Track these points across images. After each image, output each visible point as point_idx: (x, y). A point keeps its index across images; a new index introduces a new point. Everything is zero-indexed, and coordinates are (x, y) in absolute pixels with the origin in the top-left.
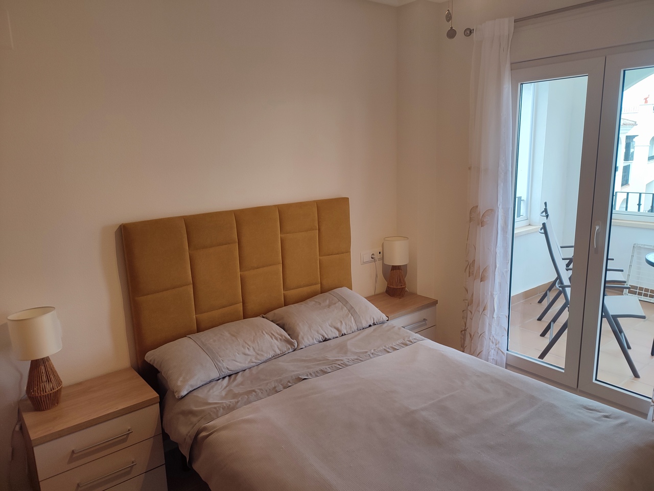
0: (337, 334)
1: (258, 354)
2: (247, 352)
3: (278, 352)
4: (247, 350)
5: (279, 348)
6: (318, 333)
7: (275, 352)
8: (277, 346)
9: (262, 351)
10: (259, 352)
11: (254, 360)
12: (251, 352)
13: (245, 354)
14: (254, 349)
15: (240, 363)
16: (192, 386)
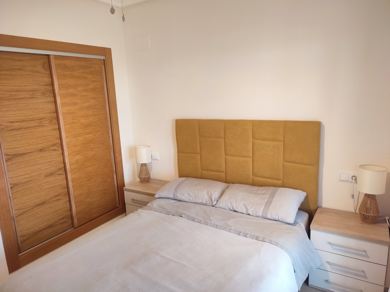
0: (244, 212)
1: (195, 198)
2: (191, 194)
3: (204, 202)
4: (191, 193)
5: (206, 200)
6: (231, 204)
7: (203, 201)
8: (206, 199)
9: (197, 197)
10: (196, 197)
11: (191, 200)
12: (193, 195)
13: (190, 195)
14: (194, 194)
15: (185, 197)
16: (160, 196)
